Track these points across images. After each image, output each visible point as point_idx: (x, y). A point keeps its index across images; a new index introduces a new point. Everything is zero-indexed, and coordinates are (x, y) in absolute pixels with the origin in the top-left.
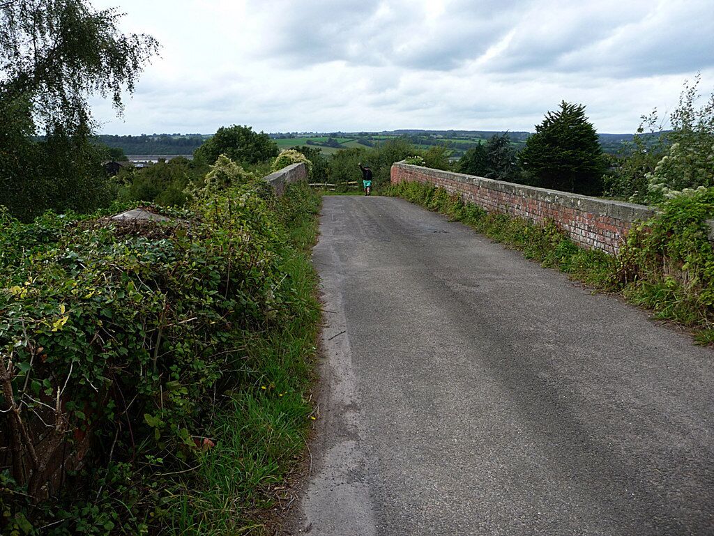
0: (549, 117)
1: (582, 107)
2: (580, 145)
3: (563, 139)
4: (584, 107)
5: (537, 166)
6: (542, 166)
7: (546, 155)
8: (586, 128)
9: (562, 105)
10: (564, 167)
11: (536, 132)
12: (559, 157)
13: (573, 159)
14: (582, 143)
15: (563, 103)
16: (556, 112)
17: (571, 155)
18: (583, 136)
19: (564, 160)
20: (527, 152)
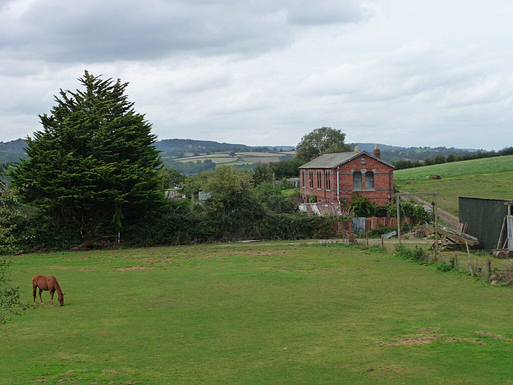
0: (64, 101)
1: (121, 84)
2: (127, 153)
3: (98, 141)
4: (126, 85)
5: (51, 195)
6: (62, 193)
7: (70, 172)
8: (135, 123)
9: (85, 79)
10: (103, 195)
11: (42, 129)
12: (92, 176)
13: (117, 180)
14: (131, 150)
15: (87, 75)
16: (76, 92)
17: (114, 172)
18: (131, 138)
19: (102, 183)
20: (28, 168)
